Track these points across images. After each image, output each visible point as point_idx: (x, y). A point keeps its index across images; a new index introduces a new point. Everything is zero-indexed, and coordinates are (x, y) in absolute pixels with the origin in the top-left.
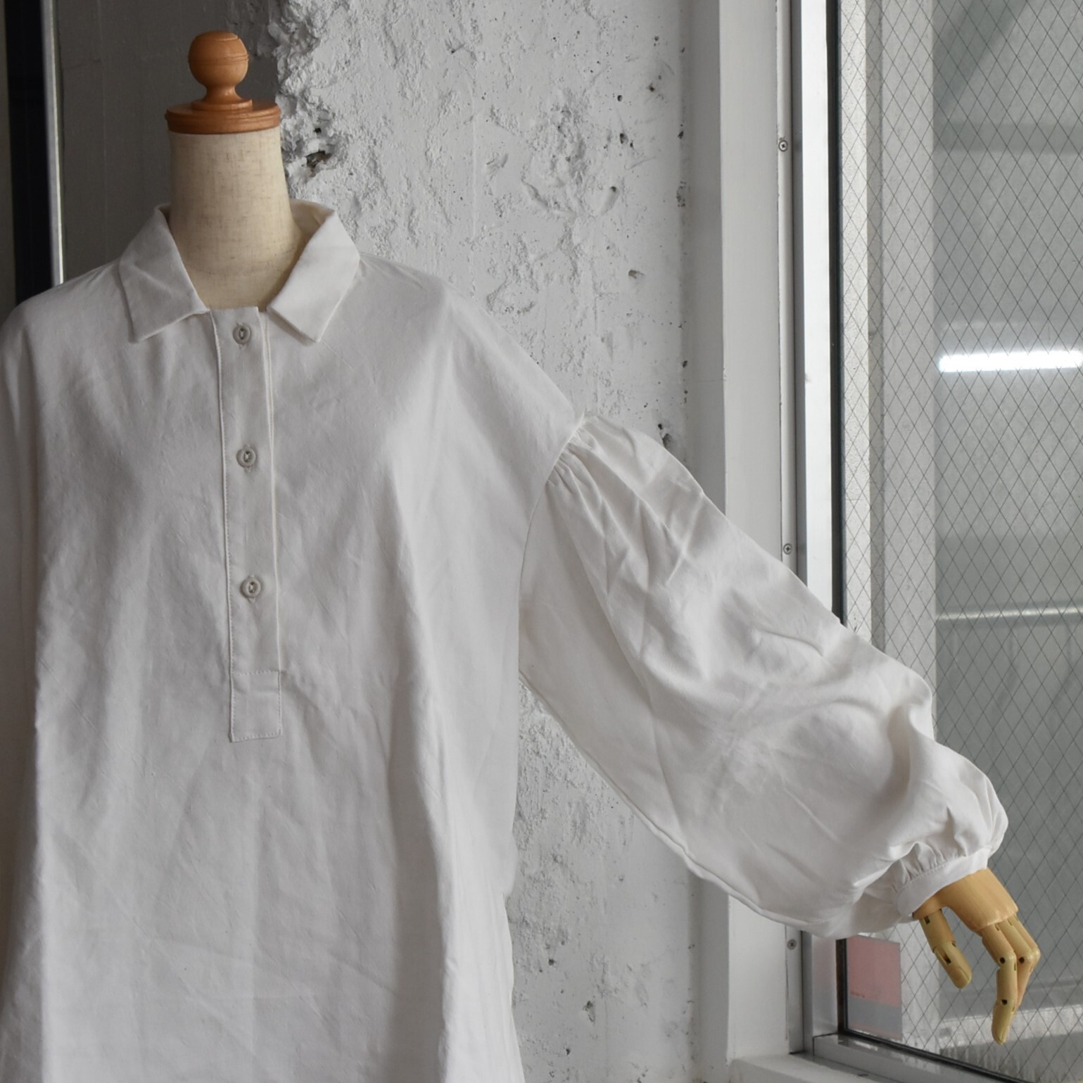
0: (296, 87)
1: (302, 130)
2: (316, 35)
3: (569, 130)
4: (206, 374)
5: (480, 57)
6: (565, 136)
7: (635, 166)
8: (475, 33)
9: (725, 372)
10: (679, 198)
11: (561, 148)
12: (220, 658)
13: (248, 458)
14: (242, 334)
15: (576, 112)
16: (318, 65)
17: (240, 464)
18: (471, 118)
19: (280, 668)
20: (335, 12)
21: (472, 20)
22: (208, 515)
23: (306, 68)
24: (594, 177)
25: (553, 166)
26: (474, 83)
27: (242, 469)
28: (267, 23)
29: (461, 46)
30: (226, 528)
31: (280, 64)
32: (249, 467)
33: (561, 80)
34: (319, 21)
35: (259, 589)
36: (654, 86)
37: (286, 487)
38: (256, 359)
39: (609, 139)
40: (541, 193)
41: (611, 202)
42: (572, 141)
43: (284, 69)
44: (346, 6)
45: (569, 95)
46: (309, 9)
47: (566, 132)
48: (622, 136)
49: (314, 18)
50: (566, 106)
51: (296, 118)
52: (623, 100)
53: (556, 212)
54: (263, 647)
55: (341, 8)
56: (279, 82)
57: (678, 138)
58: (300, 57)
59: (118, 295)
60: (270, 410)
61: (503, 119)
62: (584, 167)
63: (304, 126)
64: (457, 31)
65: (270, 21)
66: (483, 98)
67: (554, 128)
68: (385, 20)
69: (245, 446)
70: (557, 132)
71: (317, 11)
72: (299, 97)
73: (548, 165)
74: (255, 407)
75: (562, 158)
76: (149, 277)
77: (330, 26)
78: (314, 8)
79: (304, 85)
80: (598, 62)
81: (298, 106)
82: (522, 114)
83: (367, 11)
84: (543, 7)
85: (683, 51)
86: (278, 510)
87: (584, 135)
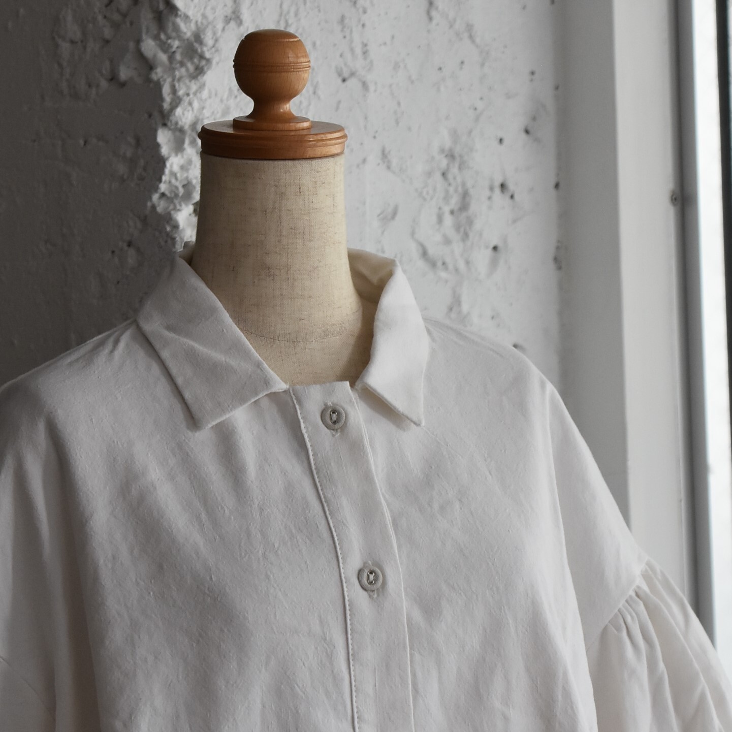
0: (186, 119)
1: (190, 172)
2: (207, 55)
3: (455, 178)
4: (296, 471)
5: (372, 88)
6: (450, 184)
7: (515, 221)
8: (365, 59)
10: (556, 259)
11: (446, 198)
13: (372, 579)
14: (334, 417)
15: (461, 156)
16: (210, 92)
17: (363, 587)
18: (364, 161)
20: (227, 27)
21: (363, 43)
22: (330, 657)
23: (198, 94)
24: (481, 235)
25: (440, 219)
26: (366, 118)
27: (365, 593)
28: (138, 41)
29: (352, 74)
30: (352, 673)
31: (166, 90)
32: (373, 591)
33: (447, 118)
34: (211, 37)
36: (530, 129)
37: (418, 616)
38: (356, 449)
39: (491, 189)
40: (431, 251)
41: (494, 263)
42: (456, 191)
43: (171, 96)
44: (238, 21)
45: (455, 135)
46: (199, 23)
47: (451, 180)
48: (503, 186)
49: (204, 34)
50: (451, 150)
51: (183, 157)
52: (506, 142)
53: (443, 275)
55: (232, 24)
56: (166, 111)
57: (553, 191)
58: (190, 81)
59: (156, 369)
60: (386, 516)
61: (394, 163)
62: (470, 222)
63: (193, 166)
64: (348, 56)
65: (144, 37)
66: (375, 137)
67: (440, 174)
69: (366, 564)
70: (442, 180)
71: (207, 26)
72: (189, 132)
73: (434, 219)
74: (367, 509)
75: (447, 211)
76: (196, 346)
77: (221, 44)
78: (205, 22)
79: (196, 117)
80: (481, 99)
81: (187, 141)
82: (411, 157)
84: (429, 31)
87: (469, 184)
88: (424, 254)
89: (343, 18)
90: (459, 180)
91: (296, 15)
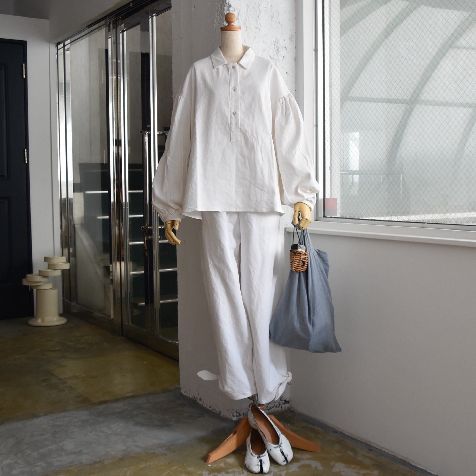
4: (227, 74)
5: (261, 30)
6: (275, 46)
7: (287, 53)
8: (260, 26)
9: (304, 91)
10: (295, 60)
11: (275, 48)
12: (229, 126)
13: (235, 89)
14: (234, 67)
15: (277, 42)
17: (233, 90)
18: (259, 41)
19: (240, 128)
22: (227, 99)
24: (281, 55)
25: (273, 51)
26: (260, 35)
27: (233, 91)
28: (223, 23)
29: (258, 28)
30: (230, 102)
32: (235, 91)
33: (275, 36)
35: (236, 113)
36: (290, 39)
37: (241, 95)
38: (236, 72)
39: (283, 47)
40: (271, 56)
41: (283, 59)
42: (276, 47)
45: (276, 39)
47: (275, 45)
48: (285, 47)
50: (275, 41)
52: (285, 40)
53: (274, 60)
54: (237, 124)
55: (237, 20)
57: (295, 49)
59: (211, 61)
60: (239, 81)
61: (265, 42)
62: (279, 53)
64: (257, 25)
66: (261, 38)
67: (273, 45)
68: (245, 22)
69: (234, 87)
70: (274, 45)
73: (272, 51)
74: (236, 80)
75: (275, 50)
76: (217, 58)
80: (281, 33)
82: (268, 41)
83: (242, 21)
84: (272, 22)
85: (296, 32)
86: (240, 99)
87: (279, 46)
88: (270, 57)
89: (256, 19)
90: (277, 46)
91: (248, 19)
